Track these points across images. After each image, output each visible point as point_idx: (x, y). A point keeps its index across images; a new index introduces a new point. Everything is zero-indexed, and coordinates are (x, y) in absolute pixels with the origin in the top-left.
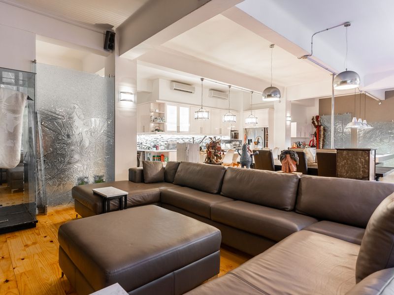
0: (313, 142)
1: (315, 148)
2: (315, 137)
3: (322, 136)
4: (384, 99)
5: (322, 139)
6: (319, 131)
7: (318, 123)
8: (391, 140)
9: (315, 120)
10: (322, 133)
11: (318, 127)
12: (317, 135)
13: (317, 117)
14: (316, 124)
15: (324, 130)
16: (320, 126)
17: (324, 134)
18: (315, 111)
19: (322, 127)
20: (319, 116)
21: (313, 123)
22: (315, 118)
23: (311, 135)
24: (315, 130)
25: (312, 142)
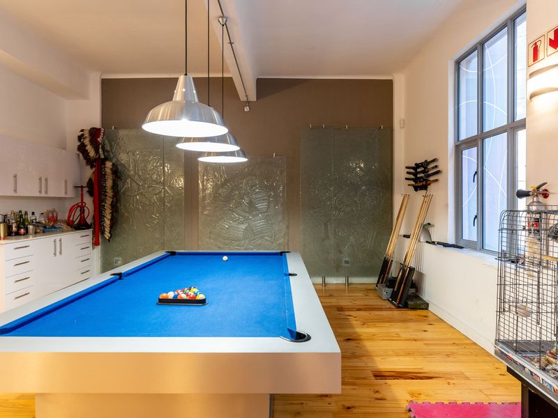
0: (82, 211)
1: (89, 232)
2: (91, 193)
3: (110, 193)
4: (255, 100)
5: (109, 201)
6: (100, 174)
7: (97, 151)
8: (272, 205)
9: (87, 142)
10: (109, 183)
11: (97, 163)
12: (94, 188)
13: (94, 133)
14: (92, 153)
15: (116, 172)
16: (103, 161)
17: (115, 186)
18: (89, 113)
19: (109, 164)
20: (98, 130)
21: (82, 148)
22: (87, 135)
23: (76, 187)
24: (89, 172)
25: (78, 213)
